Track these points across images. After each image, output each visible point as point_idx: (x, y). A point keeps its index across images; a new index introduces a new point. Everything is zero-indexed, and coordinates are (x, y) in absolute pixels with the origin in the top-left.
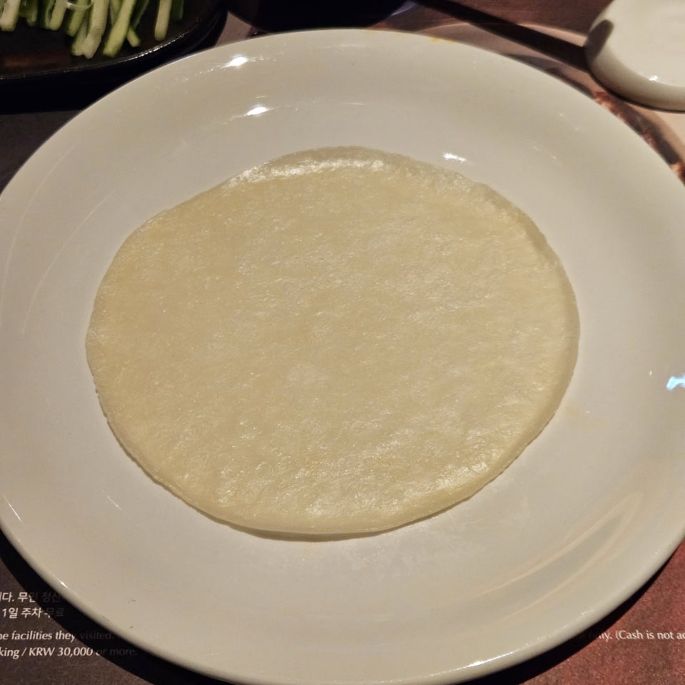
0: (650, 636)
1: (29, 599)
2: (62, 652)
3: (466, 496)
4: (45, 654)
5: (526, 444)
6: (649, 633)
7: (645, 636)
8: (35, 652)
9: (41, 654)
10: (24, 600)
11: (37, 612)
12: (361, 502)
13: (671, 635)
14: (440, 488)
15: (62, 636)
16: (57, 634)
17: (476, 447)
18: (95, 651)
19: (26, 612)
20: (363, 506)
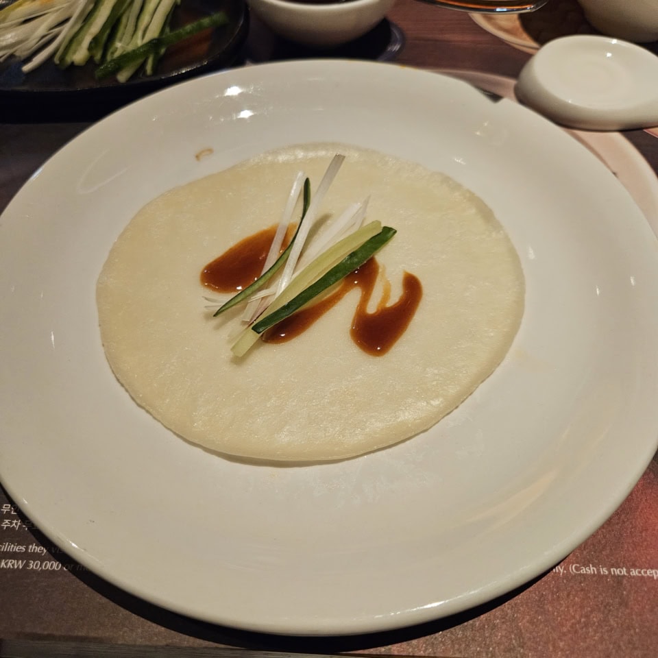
0: (604, 571)
1: (11, 511)
2: (32, 565)
3: (425, 428)
4: (16, 567)
5: (479, 382)
6: (602, 568)
7: (598, 570)
8: (6, 564)
9: (12, 567)
10: (7, 512)
11: (16, 524)
12: (325, 430)
13: (624, 571)
14: (399, 420)
15: (35, 549)
16: (31, 547)
17: (435, 383)
18: (63, 565)
19: (6, 524)
20: (327, 434)
